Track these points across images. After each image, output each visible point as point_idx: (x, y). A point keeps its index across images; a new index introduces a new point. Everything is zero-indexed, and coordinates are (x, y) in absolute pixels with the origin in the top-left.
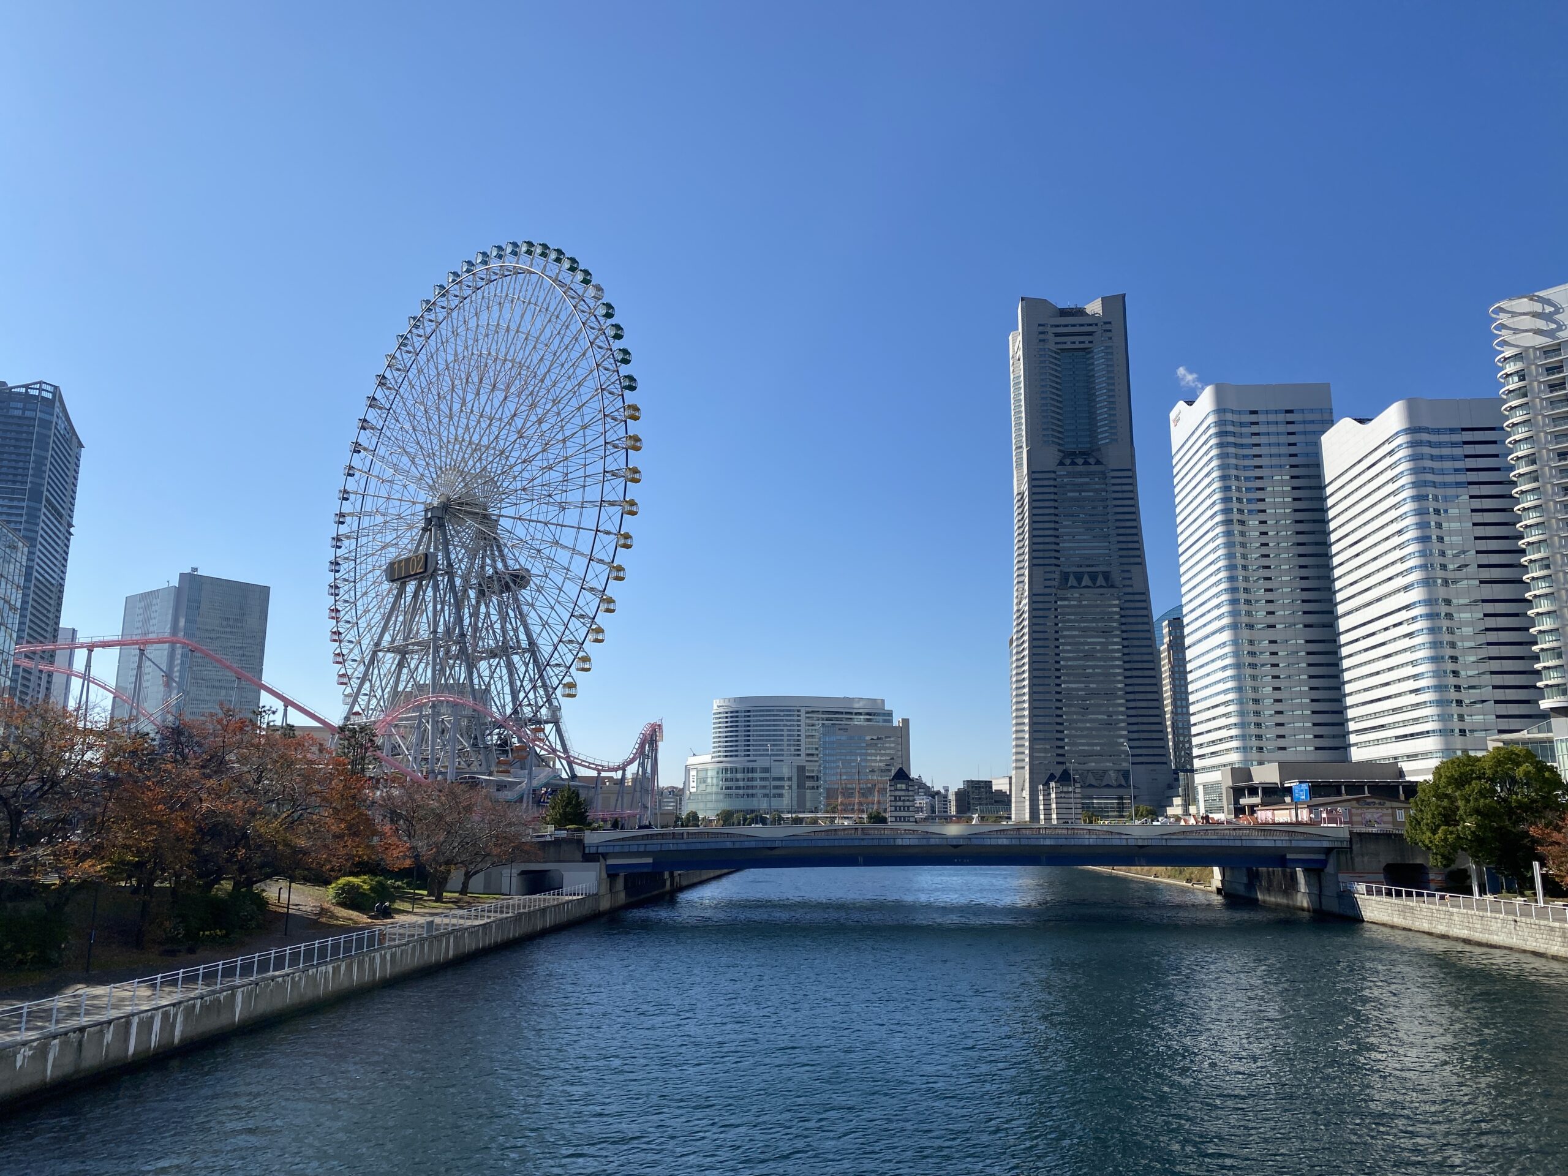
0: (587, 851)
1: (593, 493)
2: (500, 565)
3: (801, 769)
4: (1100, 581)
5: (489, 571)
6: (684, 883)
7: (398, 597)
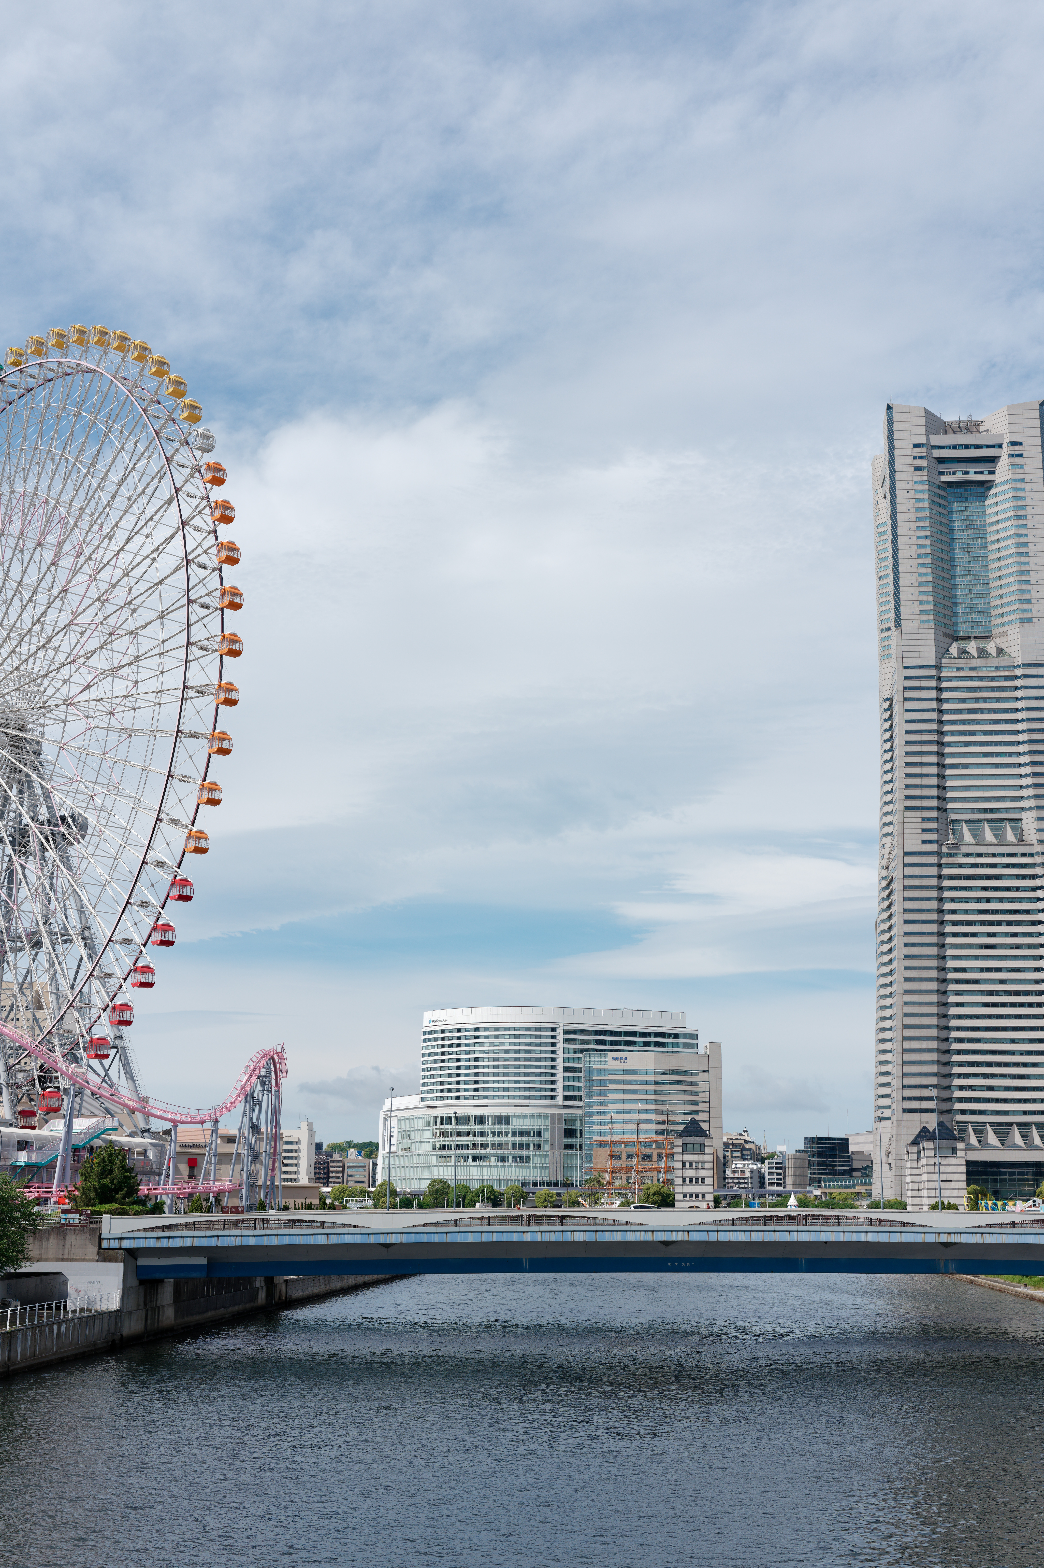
0: (105, 1244)
4: (1006, 833)
6: (296, 1293)
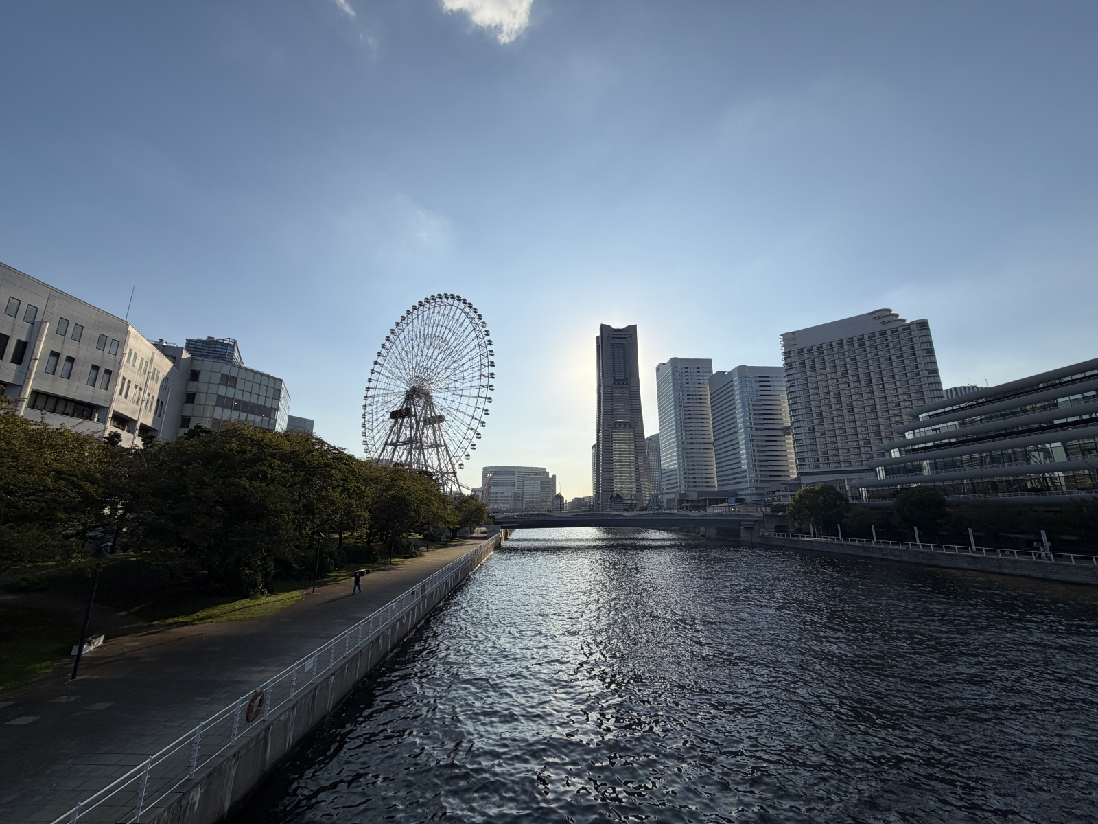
1: (475, 392)
2: (433, 415)
3: (515, 493)
4: (627, 426)
5: (429, 416)
7: (395, 424)
